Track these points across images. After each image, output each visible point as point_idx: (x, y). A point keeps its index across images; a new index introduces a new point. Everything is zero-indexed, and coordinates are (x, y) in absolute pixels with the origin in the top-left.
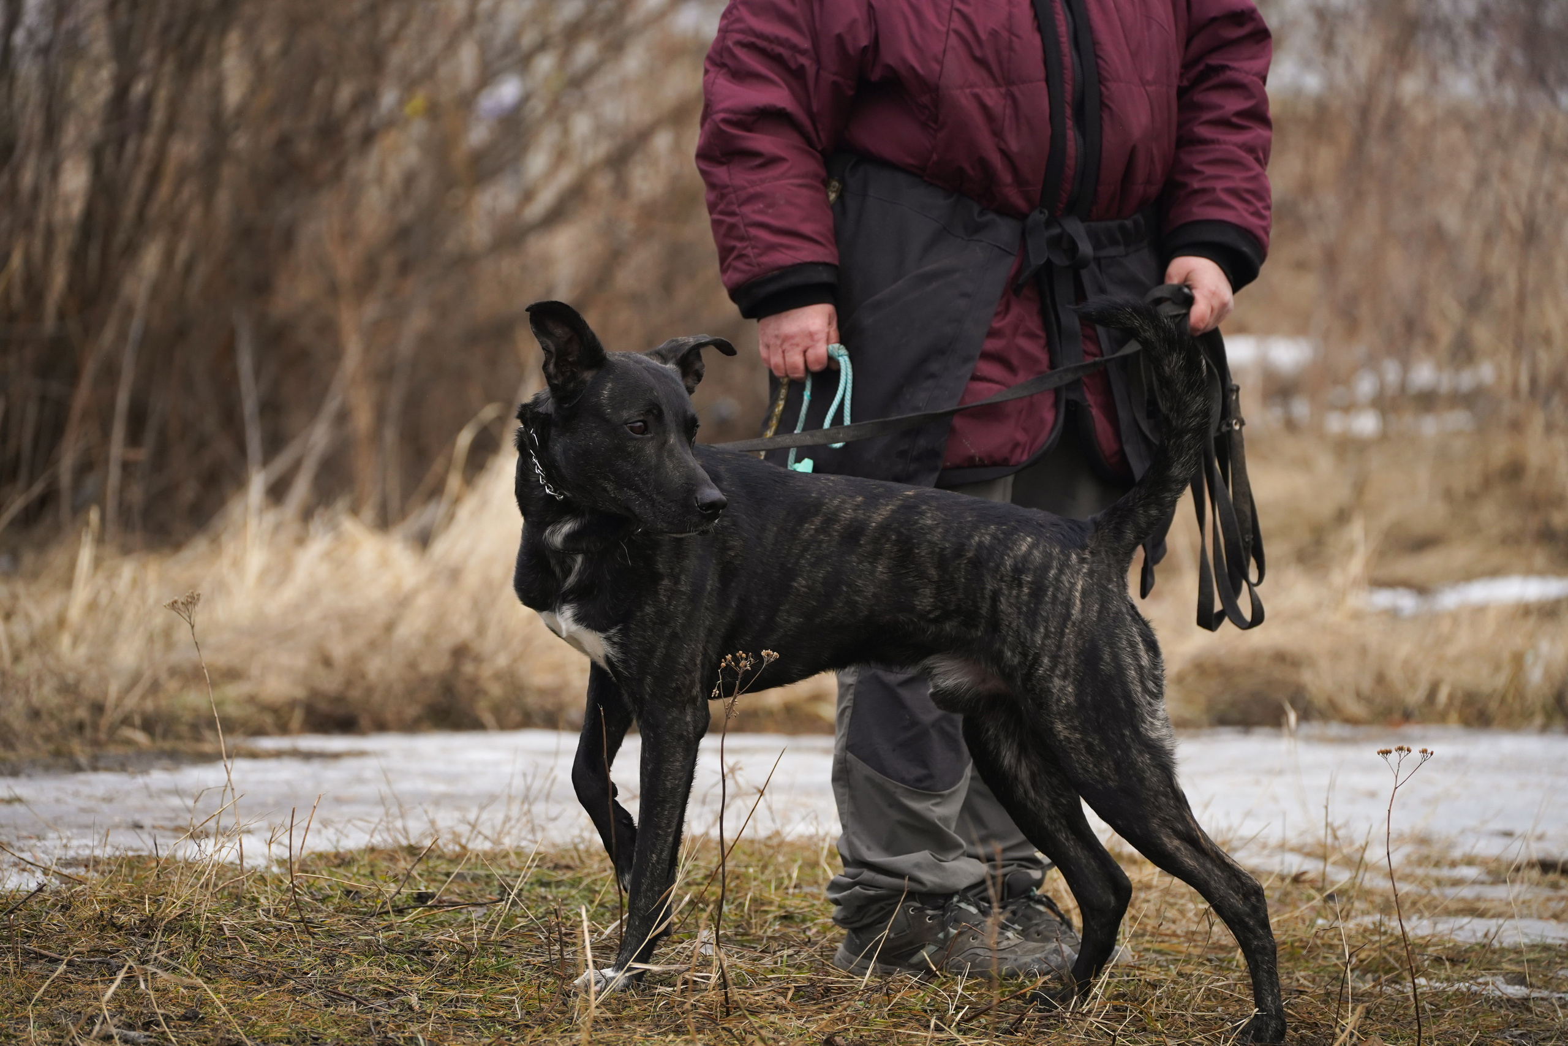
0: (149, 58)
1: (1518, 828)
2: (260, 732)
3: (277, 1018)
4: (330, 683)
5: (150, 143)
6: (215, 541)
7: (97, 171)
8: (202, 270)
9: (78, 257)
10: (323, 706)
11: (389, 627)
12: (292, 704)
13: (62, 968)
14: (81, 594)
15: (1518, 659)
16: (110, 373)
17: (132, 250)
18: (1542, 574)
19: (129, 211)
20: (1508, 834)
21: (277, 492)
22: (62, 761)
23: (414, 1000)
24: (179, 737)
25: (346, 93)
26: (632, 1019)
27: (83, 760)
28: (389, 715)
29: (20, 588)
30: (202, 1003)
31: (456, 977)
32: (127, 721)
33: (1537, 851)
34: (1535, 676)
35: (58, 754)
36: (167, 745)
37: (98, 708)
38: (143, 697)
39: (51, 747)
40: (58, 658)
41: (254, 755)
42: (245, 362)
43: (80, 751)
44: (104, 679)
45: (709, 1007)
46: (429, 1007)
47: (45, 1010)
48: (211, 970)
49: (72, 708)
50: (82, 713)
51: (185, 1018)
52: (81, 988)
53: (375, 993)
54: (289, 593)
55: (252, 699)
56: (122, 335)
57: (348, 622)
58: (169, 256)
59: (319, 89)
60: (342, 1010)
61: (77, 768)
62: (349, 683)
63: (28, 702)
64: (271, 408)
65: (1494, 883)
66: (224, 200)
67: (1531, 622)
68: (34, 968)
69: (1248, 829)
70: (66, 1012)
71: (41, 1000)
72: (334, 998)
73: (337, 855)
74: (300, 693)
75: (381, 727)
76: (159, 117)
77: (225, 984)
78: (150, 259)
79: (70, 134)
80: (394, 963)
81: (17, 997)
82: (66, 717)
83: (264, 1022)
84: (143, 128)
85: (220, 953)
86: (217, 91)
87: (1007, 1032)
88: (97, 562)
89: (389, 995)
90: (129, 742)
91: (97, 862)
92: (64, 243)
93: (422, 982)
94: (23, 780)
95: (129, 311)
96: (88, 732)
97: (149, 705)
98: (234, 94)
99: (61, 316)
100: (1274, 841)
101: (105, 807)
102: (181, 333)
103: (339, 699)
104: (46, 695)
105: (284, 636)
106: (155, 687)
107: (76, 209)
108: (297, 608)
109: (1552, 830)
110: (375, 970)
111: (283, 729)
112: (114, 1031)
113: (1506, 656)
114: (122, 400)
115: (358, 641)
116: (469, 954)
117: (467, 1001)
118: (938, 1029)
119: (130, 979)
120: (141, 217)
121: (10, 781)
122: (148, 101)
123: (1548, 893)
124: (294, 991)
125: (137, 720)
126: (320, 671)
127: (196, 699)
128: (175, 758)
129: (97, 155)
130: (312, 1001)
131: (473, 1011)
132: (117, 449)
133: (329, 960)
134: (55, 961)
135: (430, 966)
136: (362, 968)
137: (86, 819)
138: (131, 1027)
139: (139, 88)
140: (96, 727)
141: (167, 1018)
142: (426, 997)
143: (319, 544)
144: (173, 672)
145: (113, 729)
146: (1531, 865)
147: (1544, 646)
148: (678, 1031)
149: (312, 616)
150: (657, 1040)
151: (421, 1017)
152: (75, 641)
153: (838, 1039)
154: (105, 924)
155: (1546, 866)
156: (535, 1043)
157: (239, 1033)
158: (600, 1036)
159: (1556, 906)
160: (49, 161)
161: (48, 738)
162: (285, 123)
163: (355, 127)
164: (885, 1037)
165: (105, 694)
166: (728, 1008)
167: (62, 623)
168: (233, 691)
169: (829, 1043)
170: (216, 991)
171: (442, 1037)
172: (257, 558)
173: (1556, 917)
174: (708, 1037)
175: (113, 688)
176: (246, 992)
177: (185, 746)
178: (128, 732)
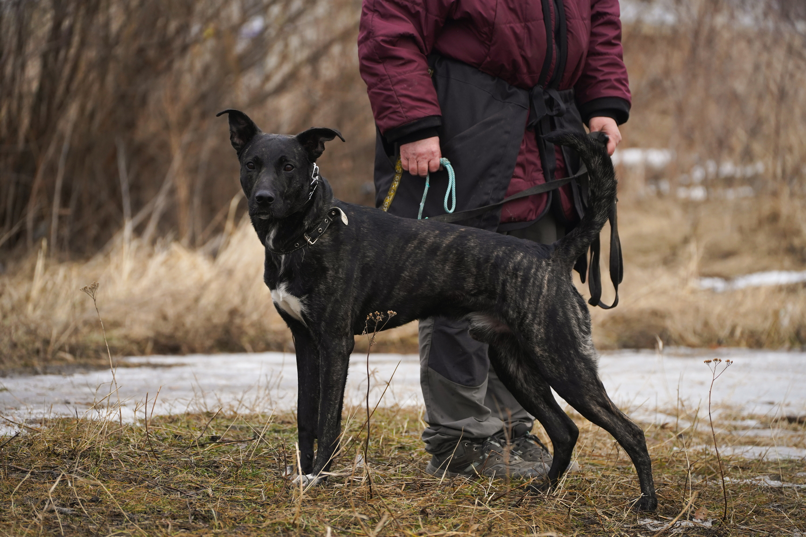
0: (71, 8)
2: (130, 354)
3: (139, 501)
4: (166, 329)
5: (72, 52)
6: (107, 256)
7: (45, 65)
8: (99, 117)
9: (35, 110)
10: (163, 341)
11: (197, 300)
12: (147, 339)
13: (28, 475)
14: (38, 283)
15: (776, 314)
16: (52, 170)
17: (62, 107)
18: (788, 270)
19: (62, 86)
21: (139, 231)
22: (29, 369)
23: (210, 491)
24: (88, 357)
25: (173, 26)
26: (322, 500)
27: (39, 369)
28: (197, 345)
29: (6, 280)
30: (101, 493)
31: (231, 479)
32: (61, 349)
33: (786, 412)
34: (785, 322)
35: (26, 366)
36: (83, 361)
37: (47, 342)
38: (70, 336)
39: (23, 362)
40: (26, 317)
41: (127, 366)
42: (122, 164)
43: (38, 364)
44: (49, 327)
45: (361, 494)
46: (217, 495)
47: (20, 497)
48: (105, 476)
49: (33, 342)
50: (38, 345)
51: (92, 501)
52: (38, 486)
53: (190, 488)
54: (145, 282)
55: (126, 337)
56: (58, 150)
57: (175, 297)
58: (82, 109)
59: (159, 23)
60: (173, 496)
61: (36, 373)
62: (176, 329)
64: (135, 188)
65: (764, 428)
66: (110, 79)
67: (783, 294)
68: (14, 476)
69: (638, 401)
70: (31, 498)
71: (17, 492)
72: (169, 490)
73: (170, 417)
74: (151, 334)
75: (193, 351)
76: (77, 38)
77: (112, 483)
78: (73, 111)
79: (30, 46)
80: (200, 472)
81: (5, 490)
82: (30, 347)
83: (133, 503)
84: (68, 45)
85: (110, 467)
86: (107, 24)
87: (514, 506)
88: (46, 267)
89: (197, 489)
90: (62, 359)
91: (46, 421)
92: (28, 103)
93: (214, 482)
94: (8, 379)
95: (62, 138)
96: (42, 354)
97: (73, 340)
98: (115, 27)
99: (27, 140)
100: (651, 407)
102: (89, 149)
103: (171, 337)
104: (20, 335)
105: (143, 305)
106: (76, 331)
107: (35, 86)
108: (149, 290)
109: (794, 401)
110: (190, 476)
111: (142, 352)
112: (55, 508)
113: (770, 312)
114: (59, 184)
115: (181, 307)
117: (237, 491)
118: (479, 505)
119: (63, 481)
120: (67, 90)
122: (71, 30)
123: (792, 433)
124: (148, 487)
125: (67, 348)
126: (161, 322)
127: (97, 337)
128: (87, 368)
129: (45, 57)
130: (158, 492)
131: (240, 497)
132: (56, 209)
133: (166, 471)
134: (25, 472)
135: (218, 474)
136: (183, 475)
138: (64, 506)
139: (66, 23)
140: (45, 352)
141: (82, 501)
142: (216, 489)
143: (160, 257)
144: (86, 323)
145: (54, 353)
146: (783, 419)
147: (790, 307)
148: (346, 506)
149: (157, 294)
150: (335, 511)
151: (215, 499)
152: (35, 308)
153: (427, 510)
154: (50, 453)
155: (791, 420)
156: (272, 513)
157: (120, 508)
158: (305, 509)
159: (796, 440)
160: (20, 61)
161: (21, 358)
162: (142, 41)
163: (178, 43)
164: (452, 509)
165: (51, 335)
166: (371, 494)
167: (28, 298)
168: (116, 333)
169: (423, 512)
170: (108, 487)
171: (224, 510)
172: (128, 265)
173: (796, 445)
174: (360, 509)
175: (55, 332)
176: (123, 487)
177: (92, 361)
178: (62, 354)
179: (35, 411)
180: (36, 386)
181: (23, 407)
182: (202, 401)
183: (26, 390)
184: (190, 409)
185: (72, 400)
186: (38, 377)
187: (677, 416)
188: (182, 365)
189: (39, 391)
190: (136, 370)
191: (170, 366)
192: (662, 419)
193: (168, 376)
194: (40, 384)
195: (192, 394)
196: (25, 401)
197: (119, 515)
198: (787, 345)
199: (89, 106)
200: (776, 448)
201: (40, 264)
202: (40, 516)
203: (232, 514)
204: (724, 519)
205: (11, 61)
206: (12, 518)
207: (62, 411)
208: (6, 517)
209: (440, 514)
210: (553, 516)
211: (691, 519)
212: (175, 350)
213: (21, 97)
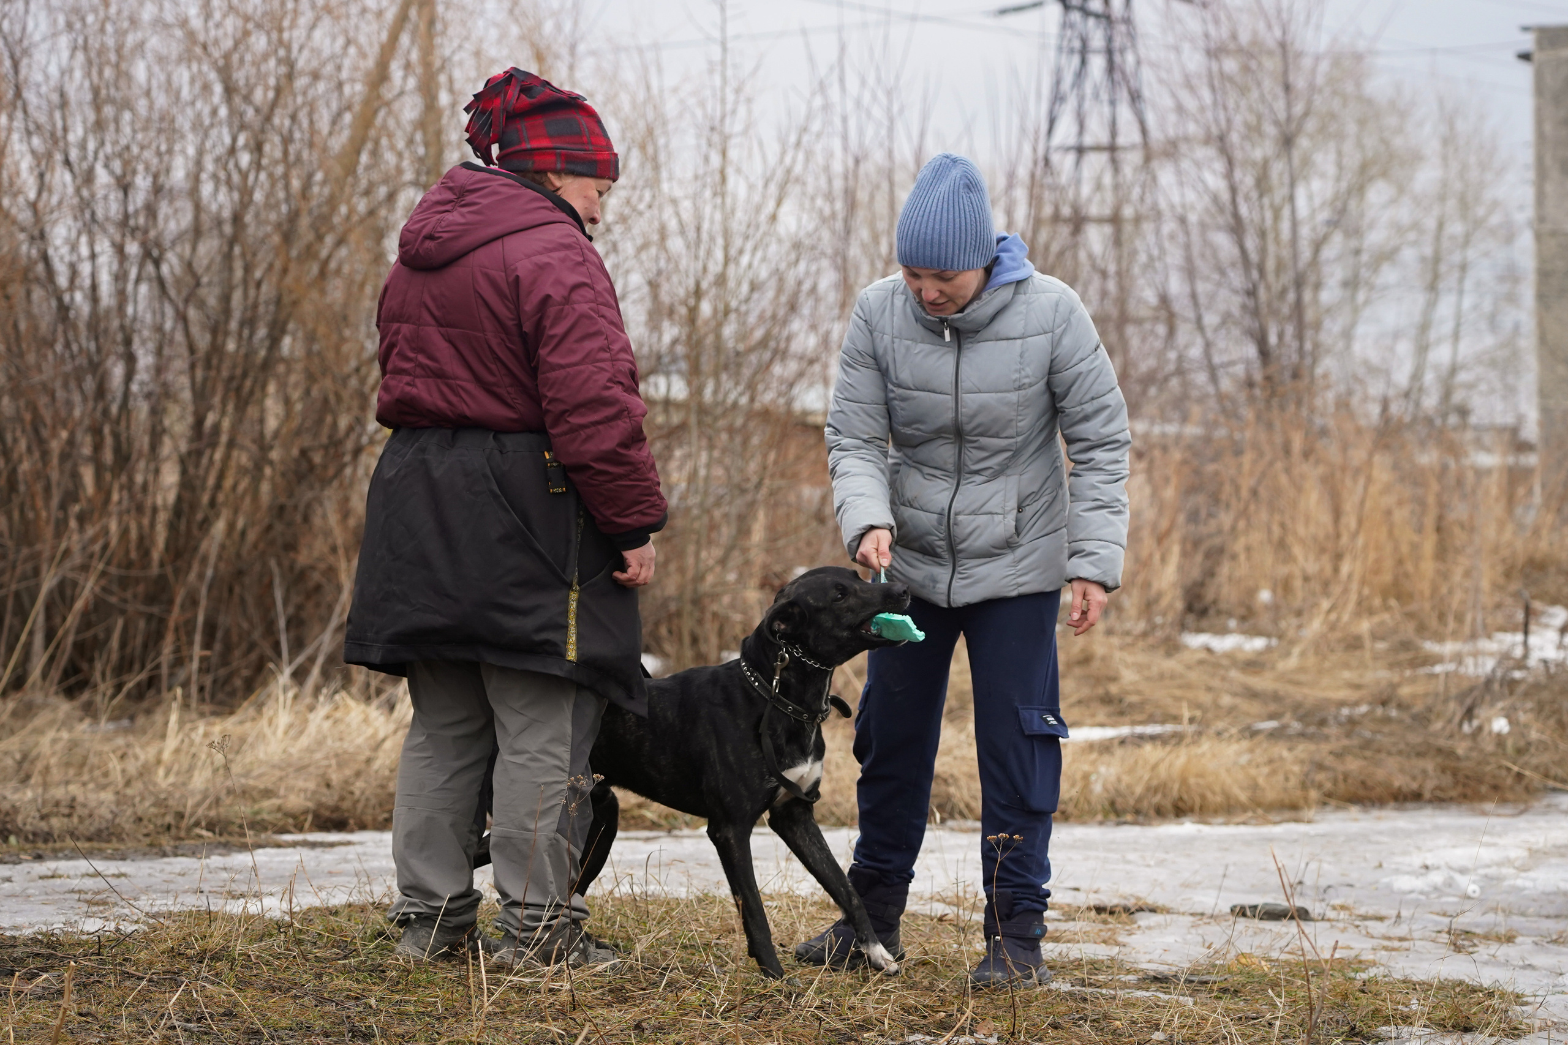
0: (217, 400)
1: (1083, 885)
2: (284, 831)
3: (284, 1014)
4: (329, 798)
5: (218, 455)
6: (260, 707)
7: (184, 472)
8: (252, 536)
9: (172, 527)
10: (327, 813)
11: (369, 761)
12: (306, 812)
13: (145, 982)
14: (172, 742)
15: (1086, 777)
17: (206, 524)
18: (1102, 725)
19: (205, 499)
20: (1077, 889)
21: (299, 676)
22: (155, 850)
23: (373, 1001)
24: (230, 834)
25: (344, 422)
26: (513, 1013)
27: (168, 849)
28: (368, 818)
29: (131, 738)
30: (236, 1004)
31: (400, 986)
32: (197, 824)
33: (1094, 900)
34: (1097, 788)
35: (151, 845)
36: (223, 839)
37: (180, 816)
38: (210, 808)
39: (148, 840)
40: (155, 784)
41: (279, 846)
42: (278, 595)
43: (166, 842)
44: (184, 798)
45: (562, 1005)
46: (382, 1006)
47: (134, 1011)
48: (242, 984)
49: (164, 815)
50: (169, 819)
51: (224, 1014)
52: (158, 996)
53: (348, 997)
54: (304, 741)
55: (279, 809)
56: (201, 576)
57: (342, 760)
58: (231, 526)
59: (329, 419)
60: (327, 1009)
61: (165, 855)
62: (342, 799)
63: (135, 813)
64: (296, 623)
65: (1066, 921)
66: (265, 488)
67: (1094, 756)
68: (128, 983)
70: (147, 1011)
71: (131, 1004)
72: (321, 1001)
73: (327, 908)
74: (310, 805)
75: (363, 827)
76: (224, 438)
77: (250, 992)
78: (219, 527)
79: (167, 447)
80: (361, 978)
81: (116, 1002)
82: (159, 822)
83: (276, 1017)
84: (214, 445)
85: (247, 973)
86: (262, 421)
87: (752, 1018)
88: (181, 723)
89: (357, 998)
90: (200, 836)
91: (170, 913)
92: (163, 517)
93: (378, 990)
94: (128, 862)
95: (204, 560)
96: (173, 831)
97: (213, 813)
98: (272, 424)
99: (162, 564)
100: (927, 895)
101: (180, 878)
102: (240, 573)
103: (336, 809)
104: (146, 807)
105: (301, 769)
106: (217, 801)
107: (171, 497)
108: (310, 750)
109: (1103, 886)
110: (349, 982)
111: (300, 829)
112: (177, 1024)
113: (1078, 776)
114: (201, 619)
115: (348, 772)
116: (409, 972)
117: (407, 1002)
118: (709, 1017)
120: (213, 503)
121: (120, 863)
122: (217, 428)
123: (1101, 926)
124: (295, 997)
125: (203, 824)
126: (324, 790)
127: (244, 809)
128: (227, 848)
129: (183, 461)
130: (307, 1003)
131: (411, 1008)
132: (197, 651)
133: (319, 976)
134: (141, 978)
135: (384, 980)
136: (340, 982)
137: (165, 887)
138: (188, 1021)
139: (210, 419)
140: (178, 828)
141: (212, 1016)
142: (381, 999)
143: (324, 710)
144: (230, 792)
145: (189, 829)
146: (1089, 909)
147: (1103, 769)
148: (542, 1020)
149: (318, 756)
150: (528, 1026)
151: (376, 1013)
152: (167, 774)
153: (644, 1024)
154: (174, 953)
155: (1099, 910)
156: (450, 1029)
157: (259, 1025)
158: (491, 1024)
159: (1105, 935)
160: (152, 466)
161: (147, 835)
162: (306, 441)
163: (349, 445)
164: (675, 1022)
165: (185, 806)
166: (574, 1005)
167: (159, 762)
168: (267, 804)
169: (638, 1027)
170: (245, 997)
171: (390, 1025)
172: (284, 718)
173: (1105, 942)
174: (561, 1023)
175: (190, 803)
176: (265, 998)
177: (235, 839)
178: (198, 831)
179: (158, 902)
180: (162, 871)
181: (144, 897)
182: (367, 888)
183: (150, 875)
184: (355, 898)
185: (206, 888)
186: (166, 860)
187: (958, 905)
188: (349, 843)
189: (165, 877)
190: (290, 850)
191: (332, 845)
192: (939, 909)
193: (328, 857)
194: (168, 868)
195: (355, 879)
196: (147, 890)
197: (258, 1032)
198: (1100, 817)
199: (240, 523)
200: (1080, 945)
201: (174, 718)
202: (156, 1034)
203: (399, 1030)
204: (1013, 1034)
205: (142, 464)
206: (123, 1037)
207: (192, 902)
208: (116, 1036)
209: (660, 1028)
210: (801, 1030)
211: (972, 1033)
212: (340, 825)
213: (155, 510)
